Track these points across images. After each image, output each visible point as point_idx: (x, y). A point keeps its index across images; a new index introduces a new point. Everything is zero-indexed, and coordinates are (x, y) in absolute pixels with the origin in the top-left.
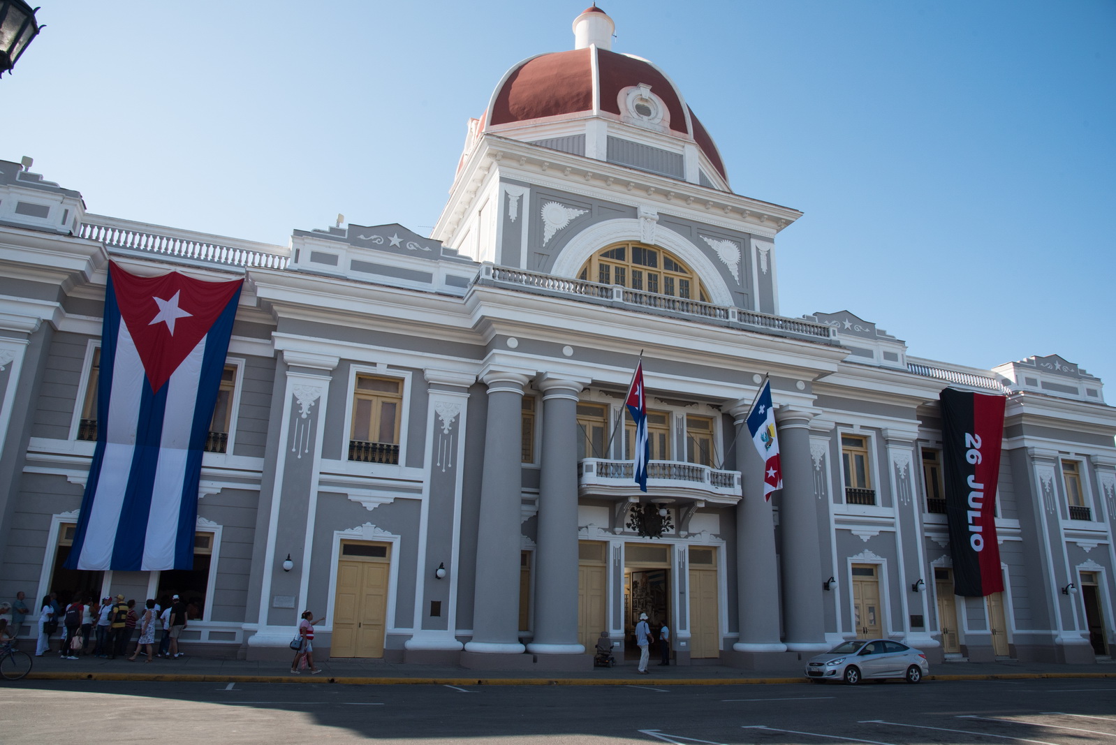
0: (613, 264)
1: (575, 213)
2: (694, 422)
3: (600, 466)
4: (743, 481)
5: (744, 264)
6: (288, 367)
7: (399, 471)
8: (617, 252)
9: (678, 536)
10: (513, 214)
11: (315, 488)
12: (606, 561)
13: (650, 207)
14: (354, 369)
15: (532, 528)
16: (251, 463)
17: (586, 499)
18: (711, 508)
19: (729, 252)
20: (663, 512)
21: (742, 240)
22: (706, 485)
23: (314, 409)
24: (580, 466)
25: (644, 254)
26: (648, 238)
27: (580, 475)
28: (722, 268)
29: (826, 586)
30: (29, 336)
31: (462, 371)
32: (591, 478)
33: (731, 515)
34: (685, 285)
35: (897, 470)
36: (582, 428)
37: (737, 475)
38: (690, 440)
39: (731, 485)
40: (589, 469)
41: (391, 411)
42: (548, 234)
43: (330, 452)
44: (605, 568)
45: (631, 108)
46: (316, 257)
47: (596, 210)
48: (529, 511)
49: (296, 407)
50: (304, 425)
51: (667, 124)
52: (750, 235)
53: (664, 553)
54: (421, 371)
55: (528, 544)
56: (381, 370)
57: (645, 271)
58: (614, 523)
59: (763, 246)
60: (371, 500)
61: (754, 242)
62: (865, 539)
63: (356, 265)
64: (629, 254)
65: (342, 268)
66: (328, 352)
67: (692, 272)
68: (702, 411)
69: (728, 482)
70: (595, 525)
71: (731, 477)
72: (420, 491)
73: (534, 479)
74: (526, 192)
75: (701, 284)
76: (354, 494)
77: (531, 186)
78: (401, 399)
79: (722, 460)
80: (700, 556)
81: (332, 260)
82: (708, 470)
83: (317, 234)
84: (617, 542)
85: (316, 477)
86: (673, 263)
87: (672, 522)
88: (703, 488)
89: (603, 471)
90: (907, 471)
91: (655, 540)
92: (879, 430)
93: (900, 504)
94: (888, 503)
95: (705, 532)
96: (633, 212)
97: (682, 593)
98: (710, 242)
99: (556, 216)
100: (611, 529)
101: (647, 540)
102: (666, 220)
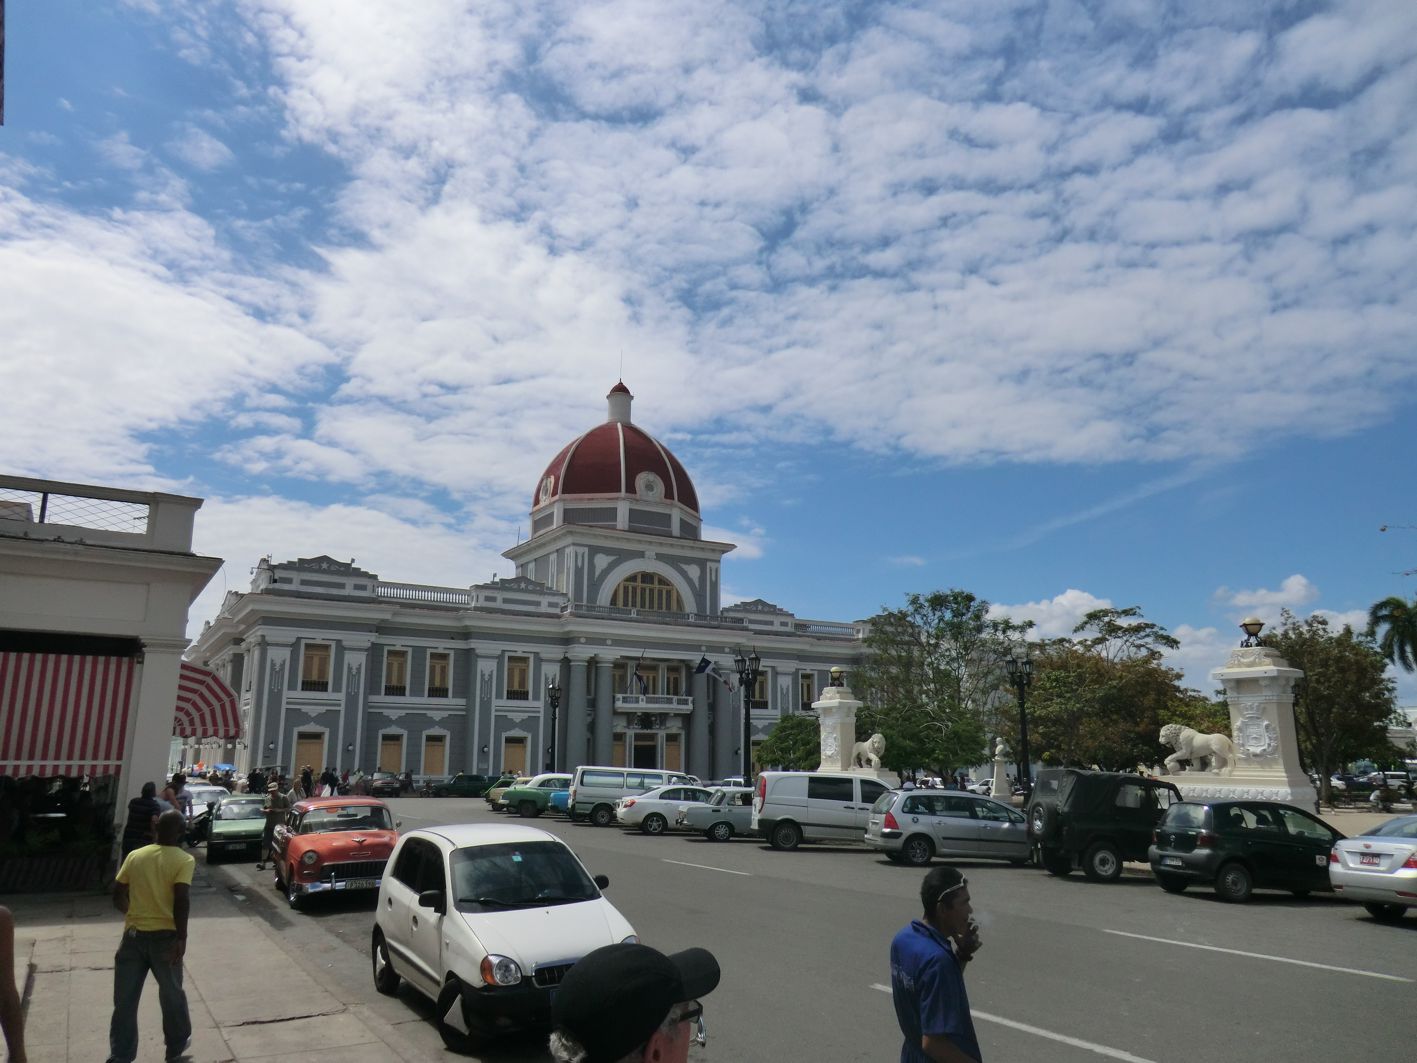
0: (631, 585)
1: (611, 558)
2: (671, 669)
3: (624, 698)
4: (693, 703)
5: (702, 578)
6: (478, 656)
7: (530, 703)
8: (633, 578)
9: (660, 728)
10: (580, 564)
11: (493, 714)
12: (625, 742)
13: (651, 551)
14: (507, 655)
15: (592, 727)
16: (462, 702)
17: (616, 713)
18: (676, 715)
19: (694, 571)
20: (653, 719)
21: (701, 563)
22: (674, 706)
23: (491, 676)
24: (614, 697)
25: (647, 577)
26: (650, 569)
27: (614, 702)
28: (689, 581)
29: (736, 753)
30: (366, 650)
31: (556, 652)
32: (619, 704)
33: (688, 719)
34: (669, 593)
35: (782, 689)
36: (614, 675)
37: (690, 699)
38: (668, 678)
39: (687, 704)
40: (619, 699)
41: (523, 674)
42: (598, 573)
43: (499, 696)
44: (625, 746)
45: (643, 488)
46: (488, 599)
47: (622, 556)
48: (589, 719)
49: (483, 675)
50: (486, 683)
51: (663, 496)
52: (707, 560)
53: (653, 737)
54: (538, 653)
55: (589, 736)
56: (519, 654)
57: (648, 586)
58: (629, 723)
59: (713, 565)
60: (517, 717)
61: (709, 564)
62: (760, 727)
63: (505, 601)
64: (639, 579)
65: (499, 604)
66: (495, 648)
67: (672, 585)
68: (675, 664)
69: (685, 702)
70: (620, 726)
71: (687, 700)
72: (539, 712)
73: (592, 704)
74: (586, 549)
75: (678, 592)
76: (510, 715)
77: (589, 546)
78: (528, 666)
79: (684, 689)
80: (672, 738)
81: (493, 599)
82: (675, 698)
83: (485, 587)
84: (631, 733)
85: (493, 710)
86: (663, 581)
87: (658, 722)
88: (674, 707)
89: (625, 700)
90: (788, 689)
91: (649, 731)
92: (773, 668)
93: (782, 708)
94: (775, 707)
95: (674, 727)
96: (641, 555)
97: (662, 757)
98: (684, 567)
99: (601, 561)
100: (628, 727)
101: (645, 731)
102: (660, 557)
